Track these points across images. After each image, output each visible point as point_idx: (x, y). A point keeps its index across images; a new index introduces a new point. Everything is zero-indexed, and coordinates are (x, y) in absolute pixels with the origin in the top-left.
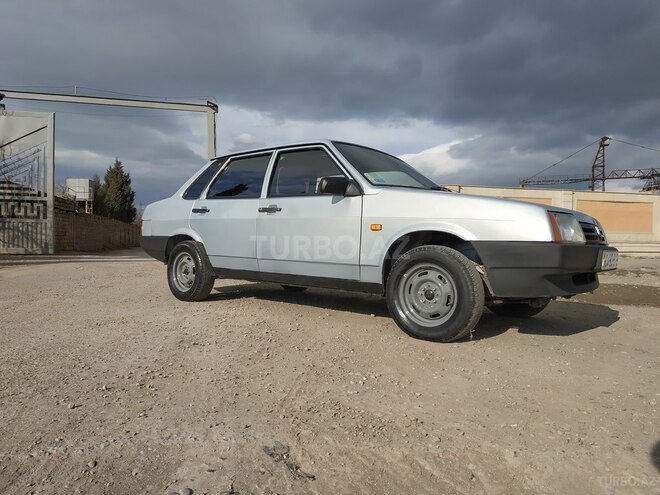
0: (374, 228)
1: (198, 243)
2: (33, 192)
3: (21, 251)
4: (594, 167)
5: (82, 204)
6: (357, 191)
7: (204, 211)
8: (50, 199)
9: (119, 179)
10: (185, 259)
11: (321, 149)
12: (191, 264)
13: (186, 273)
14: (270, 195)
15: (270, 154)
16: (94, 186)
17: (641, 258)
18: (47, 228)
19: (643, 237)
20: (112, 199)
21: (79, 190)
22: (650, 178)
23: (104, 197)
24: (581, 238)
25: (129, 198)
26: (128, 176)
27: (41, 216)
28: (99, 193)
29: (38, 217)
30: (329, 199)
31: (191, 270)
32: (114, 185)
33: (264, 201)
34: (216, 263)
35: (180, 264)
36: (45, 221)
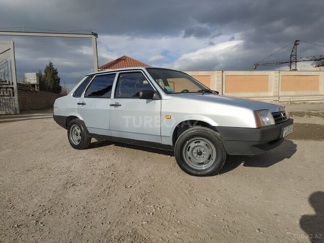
0: (167, 117)
1: (81, 120)
2: (6, 83)
3: (4, 113)
4: (291, 56)
5: (33, 85)
6: (158, 97)
7: (83, 104)
8: (15, 86)
9: (51, 71)
10: (76, 128)
11: (140, 72)
12: (79, 131)
13: (77, 135)
14: (115, 97)
15: (115, 74)
16: (39, 76)
17: (313, 103)
18: (15, 101)
19: (313, 93)
20: (49, 82)
21: (31, 78)
22: (319, 60)
23: (44, 81)
24: (272, 122)
25: (57, 81)
26: (56, 70)
27: (12, 95)
28: (42, 80)
29: (10, 96)
30: (145, 100)
31: (79, 134)
32: (49, 75)
33: (112, 100)
34: (91, 131)
35: (73, 130)
36: (13, 98)
